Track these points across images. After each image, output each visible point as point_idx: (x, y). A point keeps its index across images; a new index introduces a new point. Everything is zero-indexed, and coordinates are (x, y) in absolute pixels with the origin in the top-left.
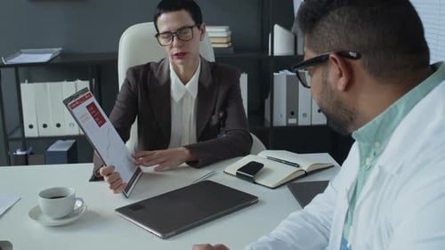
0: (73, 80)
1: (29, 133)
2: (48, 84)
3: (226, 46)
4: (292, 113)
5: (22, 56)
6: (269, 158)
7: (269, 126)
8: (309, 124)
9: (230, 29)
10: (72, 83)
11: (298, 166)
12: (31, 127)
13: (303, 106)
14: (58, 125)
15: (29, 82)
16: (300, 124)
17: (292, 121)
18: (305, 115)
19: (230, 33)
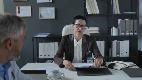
0: (54, 42)
1: (40, 57)
2: (47, 43)
3: (98, 33)
4: (118, 53)
5: (39, 35)
6: (117, 62)
7: (111, 57)
8: (123, 56)
9: (99, 28)
10: (53, 43)
11: (126, 65)
12: (41, 55)
13: (121, 51)
14: (49, 55)
15: (41, 42)
16: (120, 56)
17: (118, 55)
18: (122, 54)
19: (99, 29)
